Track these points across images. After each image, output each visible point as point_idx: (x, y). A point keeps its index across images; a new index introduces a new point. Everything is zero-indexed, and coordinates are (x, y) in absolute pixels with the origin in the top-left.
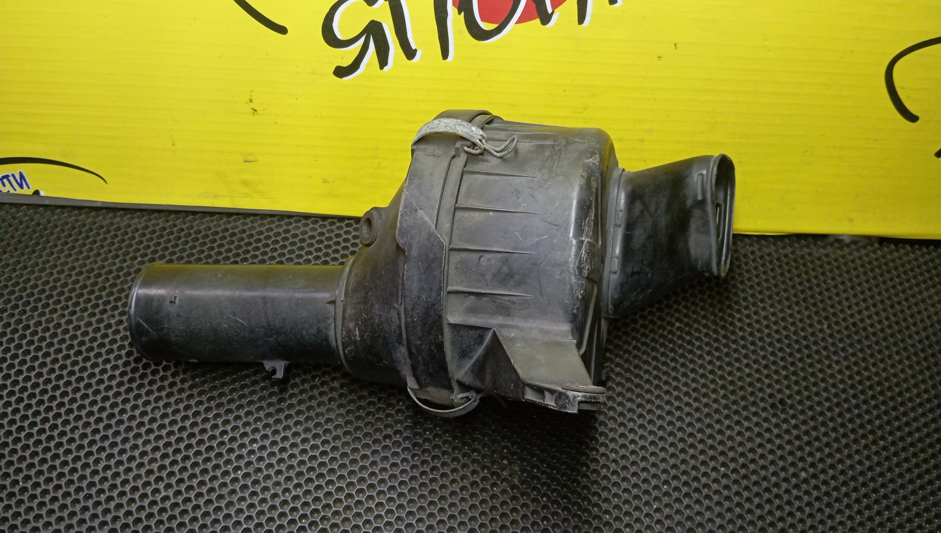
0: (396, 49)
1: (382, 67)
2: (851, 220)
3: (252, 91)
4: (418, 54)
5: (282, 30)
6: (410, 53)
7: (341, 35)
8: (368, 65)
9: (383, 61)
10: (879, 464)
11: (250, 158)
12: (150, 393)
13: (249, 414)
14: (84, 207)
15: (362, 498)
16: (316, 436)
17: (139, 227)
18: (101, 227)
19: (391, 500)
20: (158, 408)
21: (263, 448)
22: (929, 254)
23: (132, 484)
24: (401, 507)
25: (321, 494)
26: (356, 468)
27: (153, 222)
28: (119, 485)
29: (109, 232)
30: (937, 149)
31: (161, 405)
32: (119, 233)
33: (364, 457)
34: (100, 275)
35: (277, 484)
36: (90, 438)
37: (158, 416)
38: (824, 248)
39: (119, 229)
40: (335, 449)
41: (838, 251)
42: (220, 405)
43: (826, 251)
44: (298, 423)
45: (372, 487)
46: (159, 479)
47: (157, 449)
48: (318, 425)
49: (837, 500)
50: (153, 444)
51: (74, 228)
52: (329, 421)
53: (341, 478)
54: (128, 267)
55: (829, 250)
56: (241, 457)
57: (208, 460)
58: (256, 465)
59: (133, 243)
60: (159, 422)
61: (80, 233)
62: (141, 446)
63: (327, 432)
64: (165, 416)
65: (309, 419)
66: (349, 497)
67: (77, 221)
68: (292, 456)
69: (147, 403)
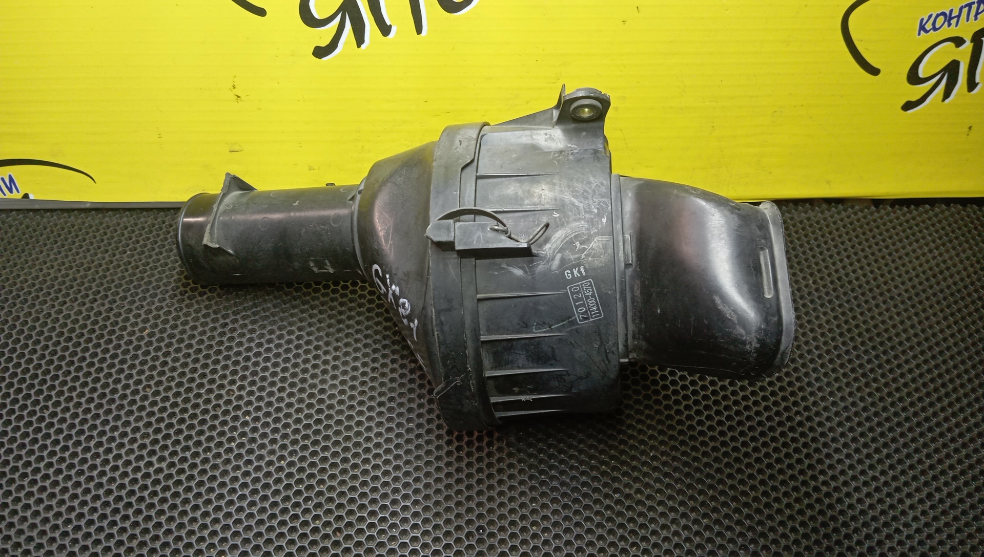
0: (371, 26)
1: (359, 46)
2: (828, 182)
3: (235, 76)
4: (394, 29)
5: (261, 12)
6: (385, 29)
7: (318, 14)
8: (345, 43)
9: (360, 39)
10: (873, 404)
11: (236, 148)
12: (141, 372)
13: (241, 388)
14: (73, 210)
15: (358, 461)
16: (310, 406)
17: (128, 225)
18: (91, 226)
19: (387, 462)
20: (149, 386)
21: (256, 419)
22: (910, 212)
23: (125, 458)
24: (397, 468)
25: (316, 459)
26: (351, 434)
27: (142, 220)
28: (111, 460)
29: (98, 230)
30: (903, 102)
31: (152, 383)
32: (108, 231)
33: (359, 423)
34: (90, 269)
35: (272, 452)
36: (81, 417)
37: (150, 394)
38: (806, 212)
39: (108, 227)
40: (329, 417)
41: (819, 214)
42: (212, 381)
43: (807, 216)
44: (291, 395)
45: (367, 450)
46: (152, 453)
47: (149, 424)
48: (311, 396)
49: (834, 440)
50: (146, 420)
51: (63, 229)
52: (322, 391)
53: (337, 443)
54: (117, 260)
55: (811, 214)
56: (234, 429)
57: (201, 433)
58: (250, 436)
59: (123, 238)
60: (151, 399)
61: (70, 232)
62: (133, 422)
63: (321, 401)
64: (157, 393)
65: (302, 390)
66: (345, 460)
67: (66, 223)
68: (286, 426)
69: (139, 382)
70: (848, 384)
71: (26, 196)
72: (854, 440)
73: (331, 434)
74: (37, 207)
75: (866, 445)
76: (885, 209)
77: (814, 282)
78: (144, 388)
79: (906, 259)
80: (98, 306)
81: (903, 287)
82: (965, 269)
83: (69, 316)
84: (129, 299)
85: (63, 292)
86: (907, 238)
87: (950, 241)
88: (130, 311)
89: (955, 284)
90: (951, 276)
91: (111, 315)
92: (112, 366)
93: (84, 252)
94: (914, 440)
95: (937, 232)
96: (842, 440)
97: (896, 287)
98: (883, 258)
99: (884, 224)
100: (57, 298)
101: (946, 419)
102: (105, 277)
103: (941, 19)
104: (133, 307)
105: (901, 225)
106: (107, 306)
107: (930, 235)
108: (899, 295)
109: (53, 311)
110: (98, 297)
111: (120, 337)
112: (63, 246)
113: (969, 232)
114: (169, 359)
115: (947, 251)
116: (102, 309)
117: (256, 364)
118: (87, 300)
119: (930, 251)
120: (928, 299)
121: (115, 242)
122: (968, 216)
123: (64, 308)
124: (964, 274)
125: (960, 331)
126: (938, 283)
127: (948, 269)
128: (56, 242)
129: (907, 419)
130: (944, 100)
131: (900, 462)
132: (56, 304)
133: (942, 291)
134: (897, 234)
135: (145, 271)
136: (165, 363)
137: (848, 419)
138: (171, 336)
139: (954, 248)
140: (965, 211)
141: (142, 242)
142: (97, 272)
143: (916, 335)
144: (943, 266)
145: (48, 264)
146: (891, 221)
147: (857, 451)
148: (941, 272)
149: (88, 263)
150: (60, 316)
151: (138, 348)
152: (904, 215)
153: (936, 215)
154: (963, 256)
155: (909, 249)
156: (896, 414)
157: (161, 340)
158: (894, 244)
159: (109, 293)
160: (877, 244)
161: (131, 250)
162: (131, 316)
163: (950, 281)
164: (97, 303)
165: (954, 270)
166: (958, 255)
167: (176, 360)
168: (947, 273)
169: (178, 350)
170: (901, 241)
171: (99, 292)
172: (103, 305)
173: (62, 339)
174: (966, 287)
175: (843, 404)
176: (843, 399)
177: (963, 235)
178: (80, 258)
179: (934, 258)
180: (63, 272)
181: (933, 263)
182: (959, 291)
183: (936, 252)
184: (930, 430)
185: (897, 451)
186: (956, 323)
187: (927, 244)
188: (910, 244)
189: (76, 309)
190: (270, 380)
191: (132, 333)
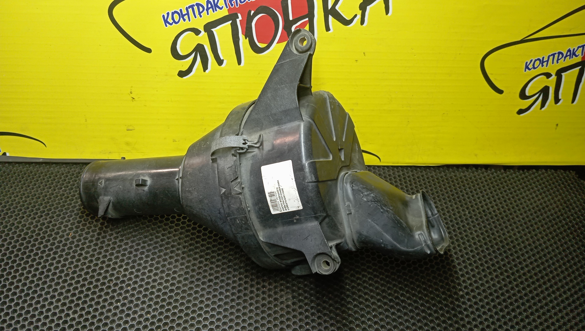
0: (212, 60)
1: (204, 71)
2: (476, 155)
3: (132, 87)
4: (225, 62)
5: (149, 50)
6: (220, 62)
7: (181, 52)
8: (197, 69)
9: (205, 67)
10: (505, 285)
11: (131, 128)
12: (66, 260)
13: (126, 270)
14: (32, 163)
15: (195, 315)
16: (167, 281)
17: (64, 172)
18: (42, 173)
19: (212, 316)
20: (70, 268)
21: (134, 289)
22: (524, 174)
23: (53, 311)
24: (219, 320)
25: (169, 314)
26: (191, 298)
27: (73, 169)
28: (44, 312)
29: (46, 175)
30: (517, 110)
31: (72, 266)
32: (52, 176)
33: (196, 292)
34: (39, 198)
35: (142, 309)
36: (28, 285)
37: (70, 273)
38: (463, 172)
39: (52, 173)
40: (178, 288)
41: (471, 174)
42: (108, 266)
43: (464, 174)
44: (156, 274)
45: (201, 309)
46: (70, 308)
47: (69, 291)
48: (168, 275)
49: (483, 307)
50: (67, 288)
51: (25, 174)
52: (175, 272)
53: (182, 304)
54: (56, 193)
55: (466, 173)
56: (120, 294)
57: (100, 297)
58: (130, 299)
59: (60, 180)
60: (71, 276)
61: (29, 176)
62: (59, 289)
63: (174, 278)
64: (74, 272)
65: (163, 272)
66: (187, 315)
67: (27, 170)
68: (152, 293)
69: (64, 265)
70: (490, 273)
71: (4, 154)
72: (495, 307)
73: (179, 298)
74: (10, 160)
75: (501, 310)
76: (509, 172)
77: (469, 213)
78: (67, 269)
79: (523, 200)
80: (43, 220)
81: (521, 217)
82: (557, 207)
83: (25, 225)
84: (62, 216)
85: (23, 211)
86: (523, 188)
87: (548, 191)
88: (62, 223)
89: (552, 215)
90: (550, 211)
91: (50, 225)
92: (49, 255)
93: (37, 188)
94: (530, 307)
95: (540, 185)
96: (488, 307)
97: (517, 216)
98: (509, 199)
99: (509, 180)
100: (19, 214)
101: (549, 295)
102: (48, 202)
103: (538, 62)
104: (64, 221)
105: (519, 181)
106: (48, 220)
107: (537, 187)
108: (519, 221)
109: (15, 222)
110: (43, 214)
111: (55, 239)
112: (24, 184)
113: (559, 185)
114: (83, 252)
115: (547, 196)
116: (45, 221)
117: (136, 256)
118: (36, 216)
119: (537, 196)
120: (536, 223)
121: (56, 182)
122: (558, 176)
123: (22, 220)
124: (557, 209)
125: (555, 243)
126: (542, 215)
127: (547, 206)
128: (20, 182)
129: (526, 295)
130: (541, 109)
131: (522, 320)
132: (18, 218)
133: (544, 219)
134: (517, 186)
135: (73, 200)
136: (81, 255)
137: (491, 294)
138: (86, 239)
139: (550, 195)
140: (556, 173)
141: (71, 183)
142: (44, 200)
143: (530, 245)
144: (544, 205)
145: (15, 194)
146: (513, 178)
147: (496, 313)
148: (543, 208)
149: (39, 194)
150: (20, 225)
151: (65, 245)
152: (521, 175)
153: (539, 176)
154: (556, 199)
155: (524, 194)
156: (519, 292)
157: (79, 240)
158: (515, 192)
159: (50, 212)
160: (505, 191)
161: (65, 187)
162: (62, 226)
163: (549, 213)
164: (42, 218)
165: (550, 207)
166: (553, 199)
167: (87, 253)
168: (547, 209)
169: (89, 247)
170: (519, 190)
171: (44, 212)
172: (46, 219)
173: (20, 239)
174: (558, 217)
175: (487, 285)
176: (487, 282)
177: (556, 187)
178: (34, 191)
179: (539, 200)
180: (24, 199)
181: (538, 203)
182: (554, 219)
183: (540, 197)
184: (540, 301)
185: (520, 314)
186: (553, 238)
187: (535, 192)
188: (525, 192)
189: (30, 221)
190: (144, 265)
191: (62, 236)
